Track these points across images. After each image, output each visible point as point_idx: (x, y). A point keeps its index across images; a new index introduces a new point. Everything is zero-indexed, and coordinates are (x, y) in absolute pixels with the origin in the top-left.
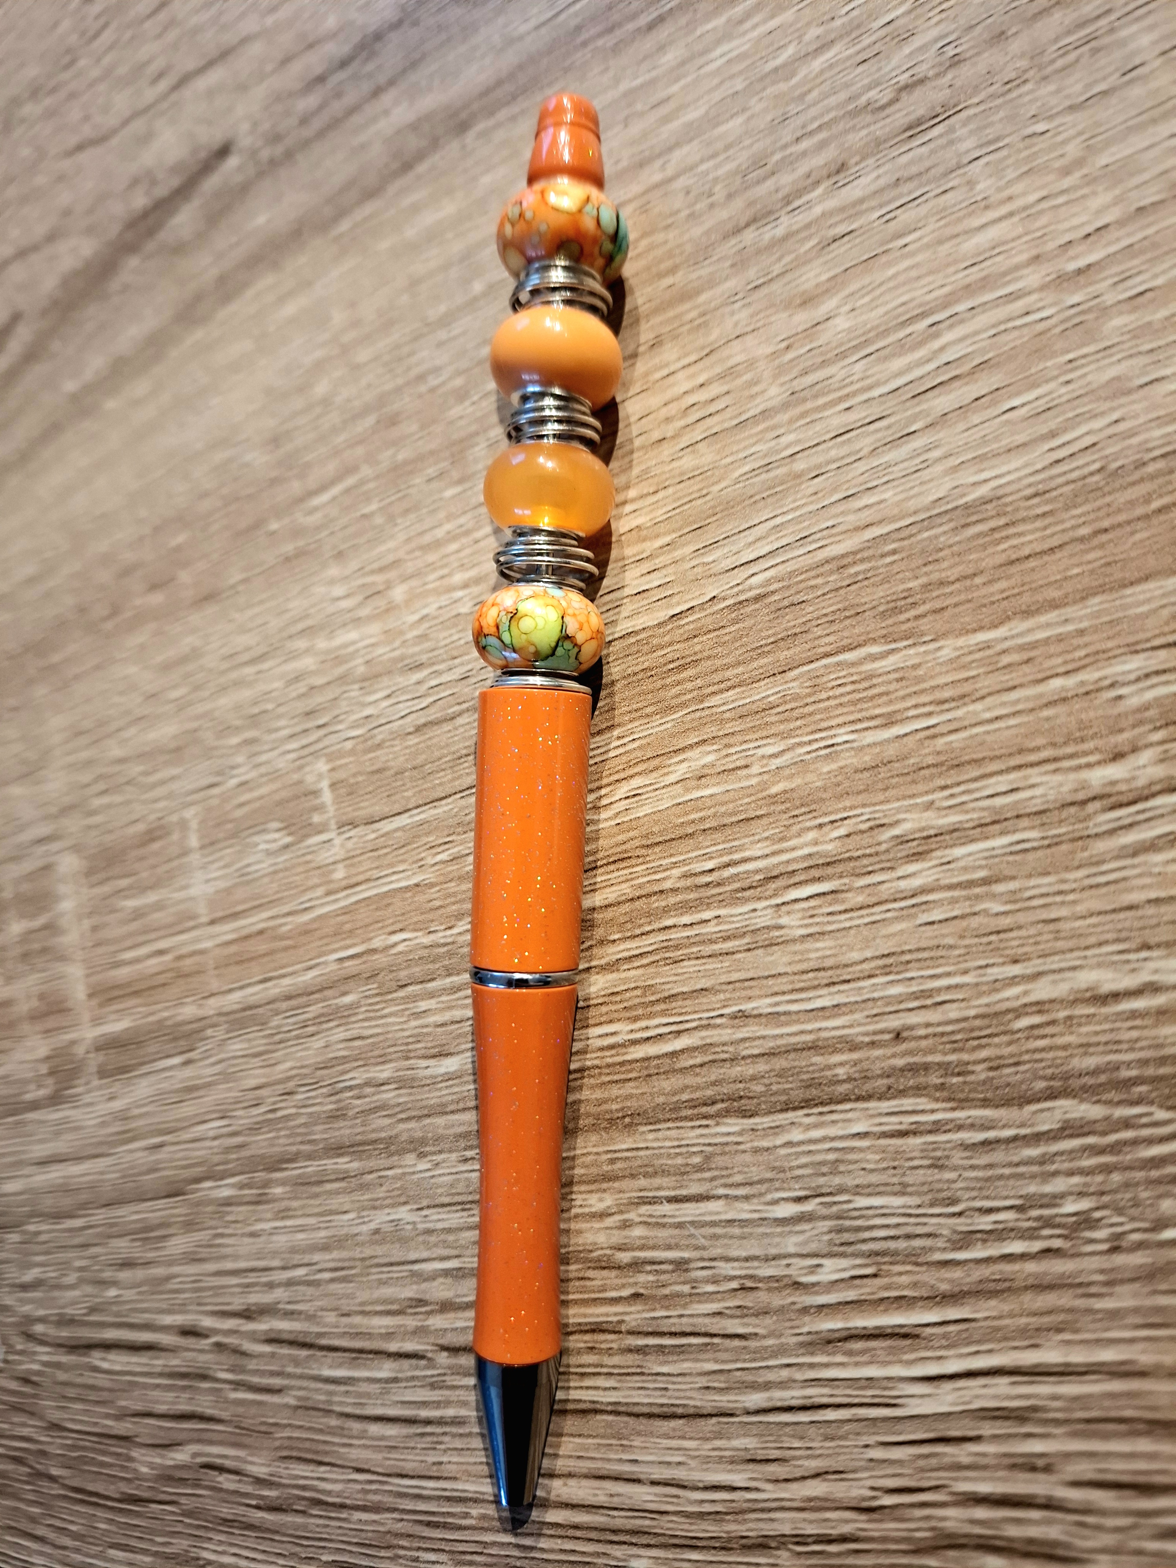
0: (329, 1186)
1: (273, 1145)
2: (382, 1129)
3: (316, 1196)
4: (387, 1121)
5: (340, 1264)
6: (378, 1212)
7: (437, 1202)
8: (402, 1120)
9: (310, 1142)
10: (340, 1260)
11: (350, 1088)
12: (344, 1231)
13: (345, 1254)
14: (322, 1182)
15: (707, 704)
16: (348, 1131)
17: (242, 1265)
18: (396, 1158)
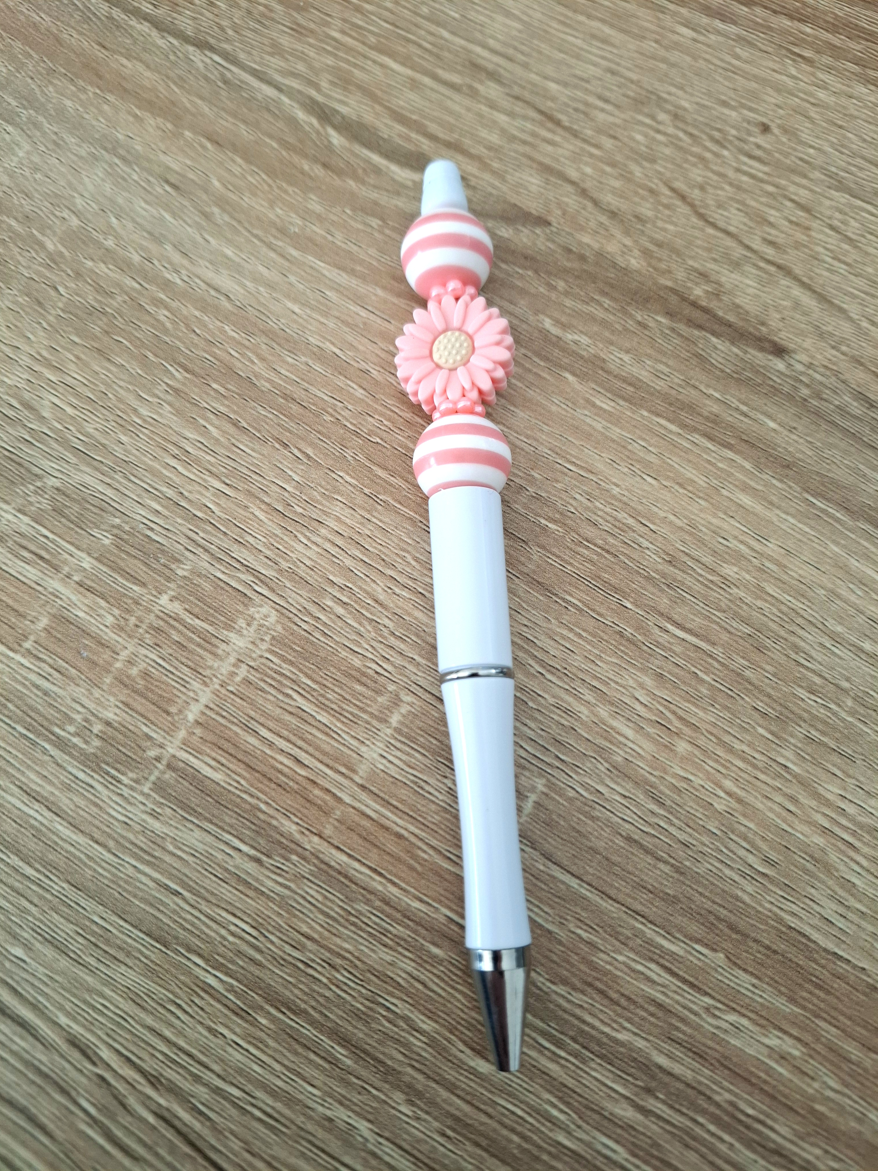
0: (312, 1056)
1: (286, 988)
2: (392, 1058)
3: (296, 1053)
4: (400, 1057)
5: (276, 1115)
6: (342, 1108)
7: (397, 1141)
8: (413, 1067)
9: (321, 1013)
10: (279, 1112)
11: (388, 1009)
12: (301, 1097)
13: (287, 1112)
14: (309, 1049)
15: (817, 1021)
16: (361, 1035)
17: (182, 1043)
18: (387, 1086)
